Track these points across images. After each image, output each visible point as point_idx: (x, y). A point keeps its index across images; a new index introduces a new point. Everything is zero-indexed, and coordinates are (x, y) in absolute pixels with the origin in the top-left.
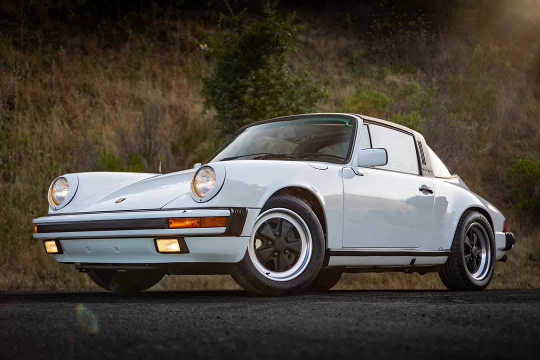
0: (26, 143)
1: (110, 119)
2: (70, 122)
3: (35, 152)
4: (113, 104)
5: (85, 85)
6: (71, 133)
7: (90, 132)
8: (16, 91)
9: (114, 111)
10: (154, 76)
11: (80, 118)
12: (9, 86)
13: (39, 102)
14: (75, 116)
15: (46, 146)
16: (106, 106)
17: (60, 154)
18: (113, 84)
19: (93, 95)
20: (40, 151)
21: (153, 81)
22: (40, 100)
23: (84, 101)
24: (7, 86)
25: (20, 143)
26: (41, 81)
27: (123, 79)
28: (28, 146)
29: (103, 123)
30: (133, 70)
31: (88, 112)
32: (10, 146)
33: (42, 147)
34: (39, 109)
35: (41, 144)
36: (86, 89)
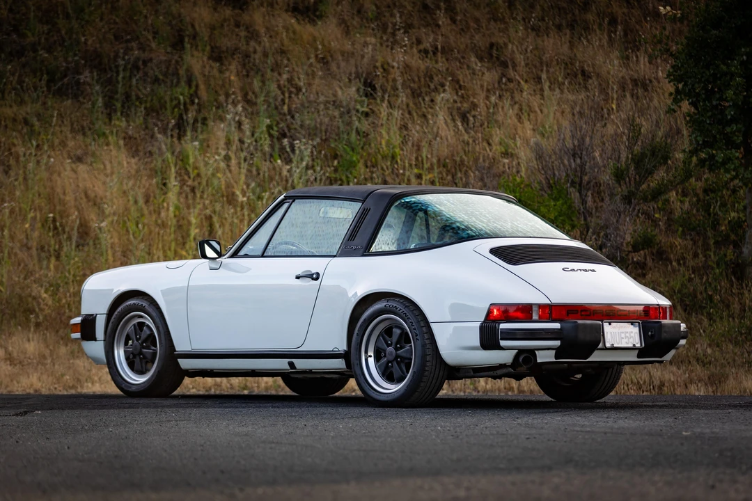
0: (393, 157)
1: (531, 110)
2: (464, 118)
3: (407, 173)
4: (538, 80)
5: (492, 45)
6: (466, 137)
7: (497, 135)
8: (378, 64)
9: (538, 96)
10: (613, 22)
11: (482, 108)
12: (366, 56)
13: (414, 82)
14: (474, 106)
15: (425, 161)
16: (525, 86)
17: (447, 175)
18: (539, 41)
19: (504, 65)
20: (416, 171)
21: (609, 32)
22: (416, 79)
23: (490, 77)
24: (363, 57)
25: (384, 157)
26: (419, 42)
27: (559, 27)
28: (397, 162)
29: (519, 118)
30: (577, 12)
31: (493, 99)
32: (369, 164)
33: (419, 163)
34: (415, 94)
35: (417, 159)
36: (493, 55)
